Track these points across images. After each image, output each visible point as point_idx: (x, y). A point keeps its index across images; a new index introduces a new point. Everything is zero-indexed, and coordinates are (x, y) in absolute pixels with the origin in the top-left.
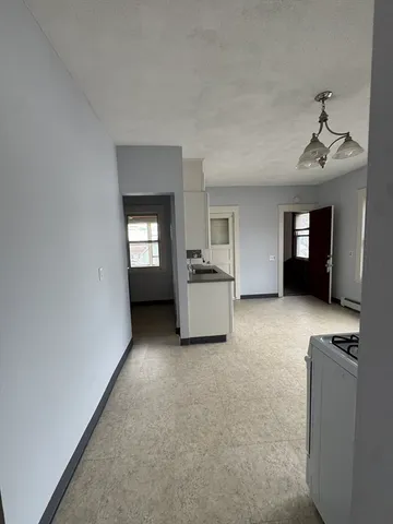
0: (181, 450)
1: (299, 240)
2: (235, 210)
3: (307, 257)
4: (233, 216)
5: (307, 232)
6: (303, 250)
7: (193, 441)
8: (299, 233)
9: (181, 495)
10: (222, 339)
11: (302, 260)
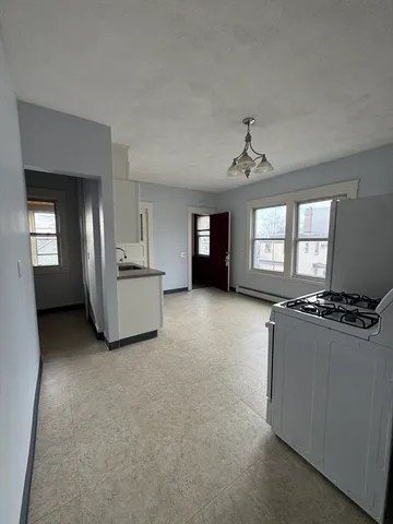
0: (157, 448)
1: (201, 240)
2: (150, 206)
3: (208, 254)
4: (147, 213)
5: (208, 233)
6: (204, 249)
7: (165, 435)
8: (201, 233)
9: (176, 487)
10: (153, 334)
11: (203, 257)
